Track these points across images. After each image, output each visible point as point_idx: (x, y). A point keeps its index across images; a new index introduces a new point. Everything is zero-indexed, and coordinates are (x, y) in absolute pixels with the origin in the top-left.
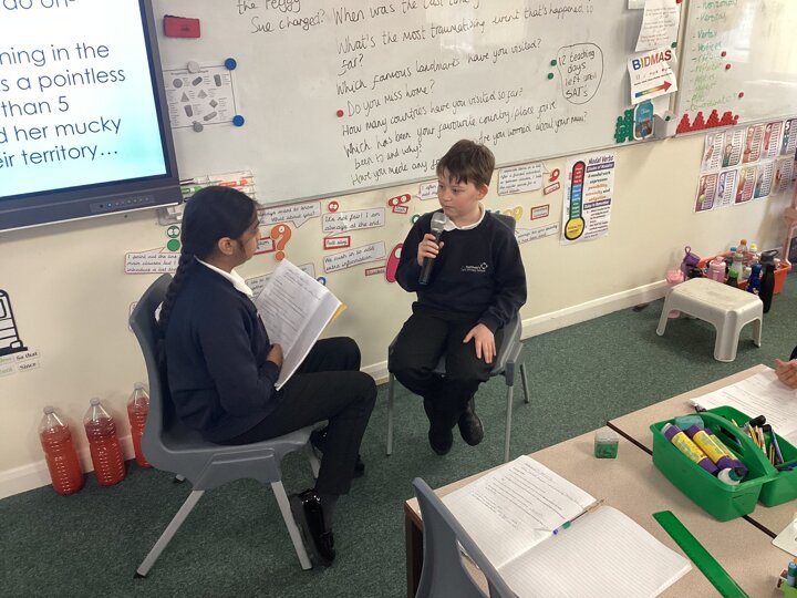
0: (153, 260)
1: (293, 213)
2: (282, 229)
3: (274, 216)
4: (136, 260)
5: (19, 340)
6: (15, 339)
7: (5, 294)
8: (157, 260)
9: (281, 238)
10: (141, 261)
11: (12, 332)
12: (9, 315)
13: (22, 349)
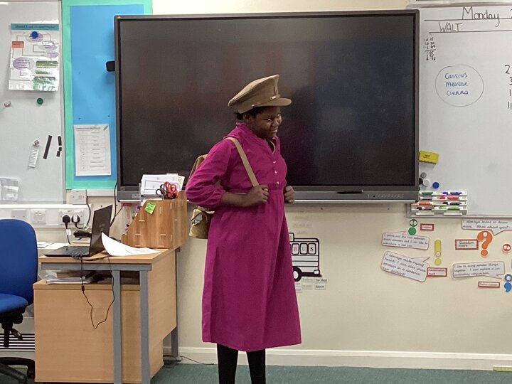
0: (397, 239)
1: (492, 224)
2: (485, 234)
3: (479, 224)
4: (389, 238)
5: (319, 270)
6: (317, 268)
7: (318, 241)
8: (401, 239)
9: (485, 240)
10: (392, 238)
11: (316, 264)
12: (317, 254)
13: (319, 275)
